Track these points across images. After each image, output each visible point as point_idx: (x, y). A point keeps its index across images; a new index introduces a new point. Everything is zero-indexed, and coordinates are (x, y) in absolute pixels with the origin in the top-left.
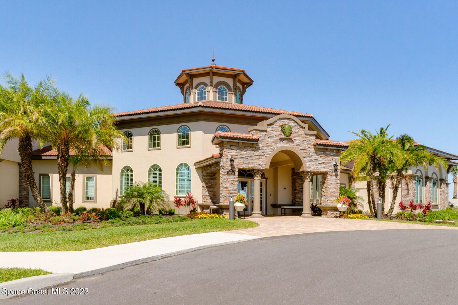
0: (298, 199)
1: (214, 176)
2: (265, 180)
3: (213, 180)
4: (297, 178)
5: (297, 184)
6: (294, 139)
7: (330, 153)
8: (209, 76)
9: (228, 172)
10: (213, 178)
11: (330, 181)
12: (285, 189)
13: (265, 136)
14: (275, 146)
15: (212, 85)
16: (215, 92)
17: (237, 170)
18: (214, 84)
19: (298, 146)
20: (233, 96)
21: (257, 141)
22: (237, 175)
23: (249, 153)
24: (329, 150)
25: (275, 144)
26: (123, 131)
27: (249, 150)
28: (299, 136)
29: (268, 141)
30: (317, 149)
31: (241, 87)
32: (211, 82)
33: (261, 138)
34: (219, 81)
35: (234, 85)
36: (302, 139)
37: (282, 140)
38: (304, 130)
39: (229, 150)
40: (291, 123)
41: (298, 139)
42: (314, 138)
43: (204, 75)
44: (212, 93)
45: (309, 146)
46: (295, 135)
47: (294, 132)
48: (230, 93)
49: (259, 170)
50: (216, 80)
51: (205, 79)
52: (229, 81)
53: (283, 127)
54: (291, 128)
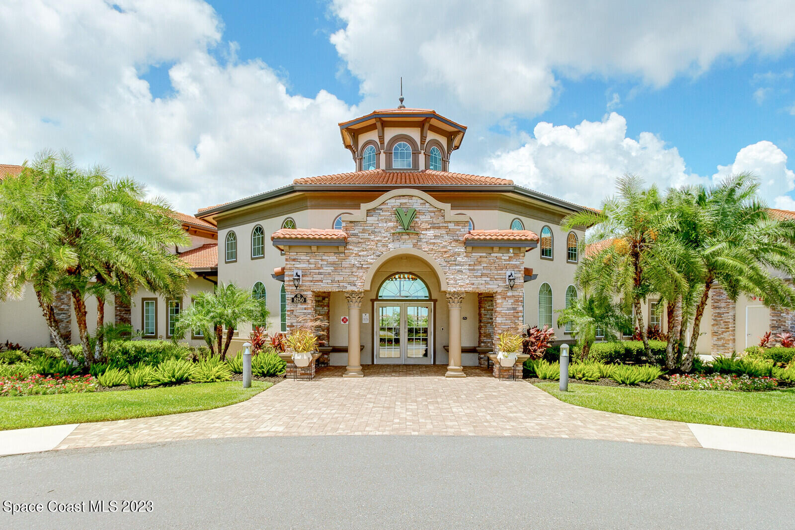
0: (484, 337)
1: (323, 301)
2: (432, 303)
3: (321, 308)
4: (483, 299)
5: (483, 309)
6: (423, 232)
7: (502, 255)
8: (377, 129)
9: (293, 299)
10: (321, 304)
11: (501, 309)
12: (465, 318)
13: (364, 231)
14: (384, 249)
15: (382, 142)
16: (389, 154)
17: (309, 295)
18: (386, 140)
19: (431, 247)
20: (422, 158)
21: (344, 242)
22: (311, 303)
23: (333, 264)
24: (496, 249)
25: (384, 246)
26: (227, 231)
27: (332, 258)
28: (434, 227)
29: (369, 240)
30: (470, 249)
31: (443, 141)
32: (381, 138)
33: (355, 235)
34: (396, 134)
35: (423, 138)
36: (437, 232)
37: (396, 236)
38: (443, 216)
39: (294, 260)
40: (416, 204)
41: (431, 233)
42: (467, 229)
43: (372, 128)
44: (383, 157)
45: (453, 244)
46: (424, 226)
47: (423, 220)
48: (416, 154)
49: (353, 292)
50: (390, 133)
51: (373, 136)
52: (415, 134)
53: (397, 213)
54: (415, 214)
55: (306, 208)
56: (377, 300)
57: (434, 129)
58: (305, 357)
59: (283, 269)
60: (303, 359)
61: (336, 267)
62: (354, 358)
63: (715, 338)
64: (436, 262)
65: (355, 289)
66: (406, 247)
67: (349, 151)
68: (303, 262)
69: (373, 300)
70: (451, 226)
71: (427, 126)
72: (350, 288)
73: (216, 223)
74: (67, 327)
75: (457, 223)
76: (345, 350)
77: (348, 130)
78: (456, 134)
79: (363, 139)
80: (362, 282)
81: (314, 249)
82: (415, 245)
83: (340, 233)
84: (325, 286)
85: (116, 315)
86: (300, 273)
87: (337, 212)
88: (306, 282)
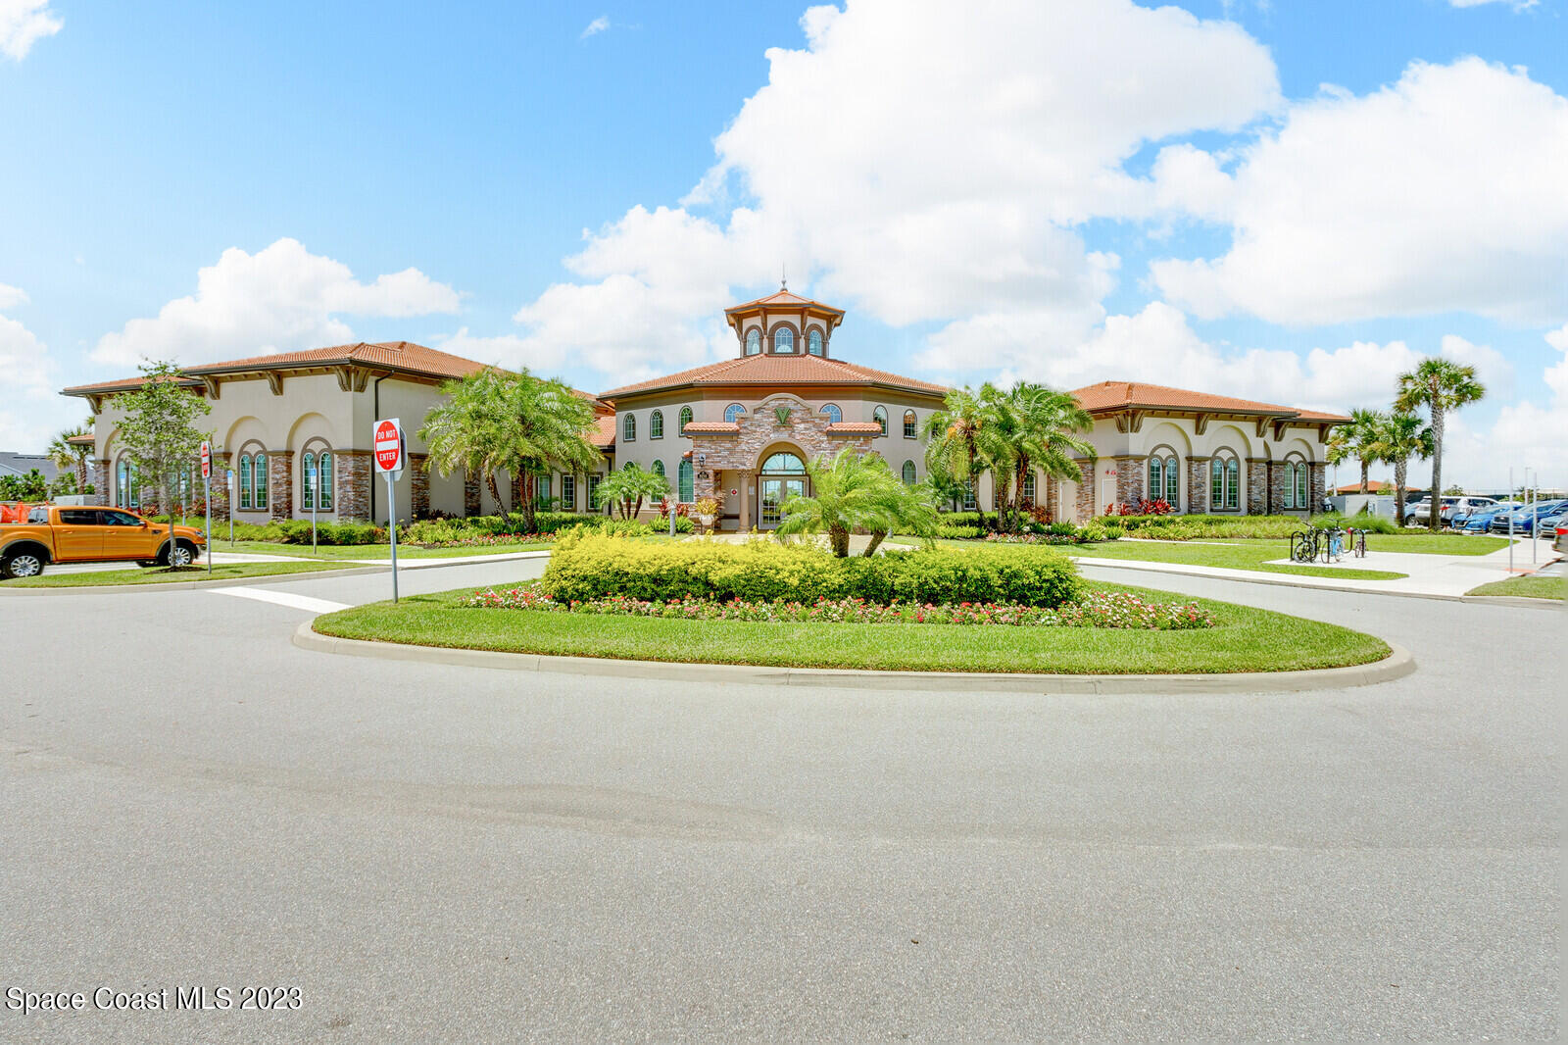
6: (796, 426)
7: (855, 442)
8: (759, 315)
9: (699, 475)
13: (751, 425)
14: (766, 438)
15: (765, 329)
16: (771, 339)
17: (711, 472)
18: (769, 327)
19: (802, 436)
20: (802, 342)
21: (737, 433)
22: (711, 478)
23: (728, 449)
24: (850, 438)
25: (766, 435)
26: (625, 413)
27: (729, 445)
28: (803, 421)
29: (755, 432)
30: (830, 438)
31: (823, 324)
32: (765, 324)
33: (745, 428)
34: (777, 321)
35: (803, 324)
36: (807, 425)
37: (776, 429)
38: (811, 413)
39: (699, 446)
40: (791, 405)
41: (802, 426)
42: (829, 423)
43: (755, 314)
44: (766, 342)
45: (819, 434)
46: (797, 421)
47: (796, 416)
48: (796, 339)
49: (743, 470)
50: (772, 320)
51: (757, 321)
52: (795, 320)
53: (776, 411)
54: (790, 411)
55: (702, 399)
56: (761, 475)
57: (813, 314)
58: (710, 518)
59: (691, 452)
60: (708, 520)
61: (732, 452)
62: (744, 519)
63: (1079, 509)
64: (806, 448)
65: (745, 468)
66: (783, 436)
67: (732, 328)
68: (706, 449)
69: (758, 476)
70: (817, 421)
71: (806, 313)
72: (741, 467)
73: (614, 405)
74: (478, 501)
75: (821, 419)
76: (737, 517)
77: (734, 315)
78: (836, 316)
79: (747, 323)
80: (750, 463)
81: (715, 438)
82: (790, 435)
83: (733, 426)
84: (723, 466)
85: (512, 490)
86: (704, 456)
87: (727, 402)
88: (708, 463)
